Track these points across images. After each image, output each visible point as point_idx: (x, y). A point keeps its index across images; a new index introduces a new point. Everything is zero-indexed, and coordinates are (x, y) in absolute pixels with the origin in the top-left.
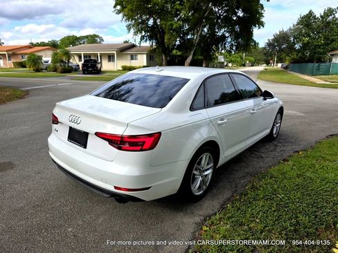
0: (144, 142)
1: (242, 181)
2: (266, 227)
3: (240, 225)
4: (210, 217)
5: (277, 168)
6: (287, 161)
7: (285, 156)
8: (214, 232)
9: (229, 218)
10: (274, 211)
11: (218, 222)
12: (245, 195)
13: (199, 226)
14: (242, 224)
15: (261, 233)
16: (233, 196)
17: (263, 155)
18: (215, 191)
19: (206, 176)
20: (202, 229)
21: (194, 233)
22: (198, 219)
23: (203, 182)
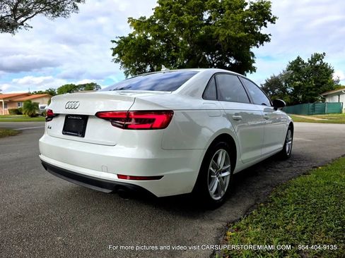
0: (154, 120)
1: (263, 192)
2: (306, 228)
3: (274, 228)
4: (233, 223)
5: (298, 179)
6: (309, 174)
7: (304, 170)
8: (243, 236)
9: (257, 223)
10: (311, 213)
11: (245, 227)
12: (270, 202)
13: (223, 231)
14: (276, 227)
15: (303, 233)
16: (256, 204)
17: (279, 170)
18: (234, 199)
19: (223, 177)
20: (226, 235)
21: (217, 238)
22: (219, 225)
23: (221, 186)
